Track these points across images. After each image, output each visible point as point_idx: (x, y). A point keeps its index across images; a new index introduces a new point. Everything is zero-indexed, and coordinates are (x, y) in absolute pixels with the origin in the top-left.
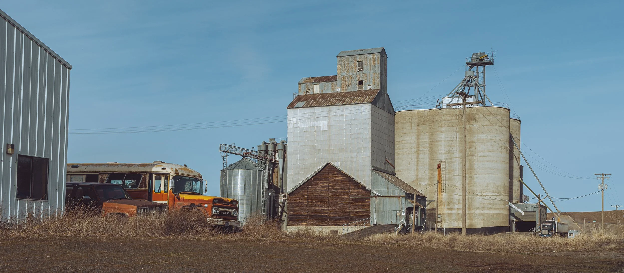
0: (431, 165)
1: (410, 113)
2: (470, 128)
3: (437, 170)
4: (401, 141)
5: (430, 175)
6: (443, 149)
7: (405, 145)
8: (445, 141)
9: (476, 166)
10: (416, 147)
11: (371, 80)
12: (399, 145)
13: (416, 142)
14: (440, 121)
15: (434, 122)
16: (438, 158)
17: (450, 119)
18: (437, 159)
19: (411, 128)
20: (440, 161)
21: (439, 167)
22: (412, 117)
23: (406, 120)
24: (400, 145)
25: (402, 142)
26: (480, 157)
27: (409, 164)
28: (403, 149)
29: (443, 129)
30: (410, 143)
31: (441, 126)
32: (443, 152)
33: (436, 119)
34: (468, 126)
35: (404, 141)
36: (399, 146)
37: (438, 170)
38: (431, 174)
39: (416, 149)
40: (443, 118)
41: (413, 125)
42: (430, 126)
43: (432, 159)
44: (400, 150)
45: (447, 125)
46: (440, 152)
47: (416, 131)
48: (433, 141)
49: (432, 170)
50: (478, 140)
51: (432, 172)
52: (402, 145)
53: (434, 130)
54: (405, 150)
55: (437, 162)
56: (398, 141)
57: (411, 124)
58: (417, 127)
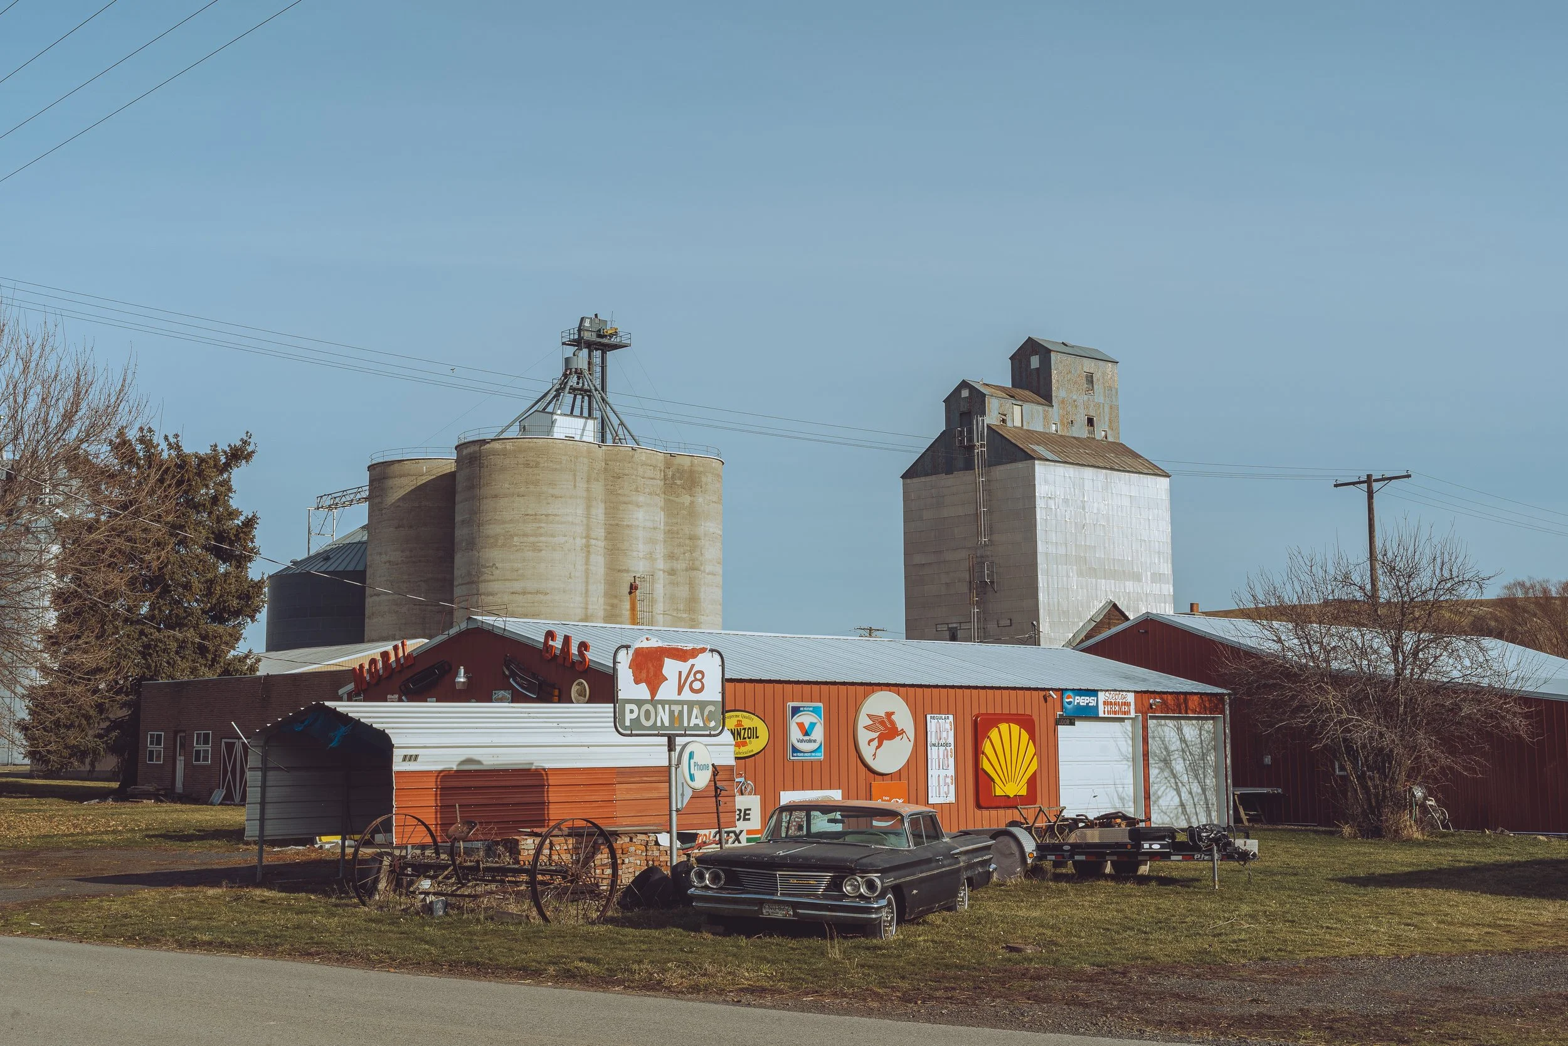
0: (611, 584)
1: (571, 446)
2: (692, 503)
3: (629, 598)
4: (547, 515)
5: (609, 608)
6: (641, 546)
7: (559, 526)
8: (644, 528)
9: (702, 595)
10: (584, 535)
11: (1107, 419)
12: (538, 525)
13: (585, 522)
14: (634, 477)
15: (619, 478)
16: (630, 569)
17: (652, 476)
18: (627, 571)
19: (575, 486)
20: (634, 577)
21: (633, 588)
22: (576, 457)
23: (561, 463)
24: (543, 525)
25: (551, 518)
26: (708, 574)
27: (570, 577)
28: (553, 536)
29: (641, 499)
30: (572, 523)
31: (637, 490)
32: (641, 555)
33: (626, 472)
34: (686, 499)
35: (556, 515)
36: (541, 527)
37: (631, 599)
38: (613, 606)
39: (584, 541)
40: (641, 470)
41: (578, 479)
42: (609, 487)
43: (614, 568)
44: (542, 539)
45: (647, 490)
46: (635, 554)
47: (585, 494)
48: (617, 525)
49: (616, 597)
50: (705, 535)
51: (615, 601)
52: (551, 525)
53: (622, 499)
54: (562, 539)
55: (628, 579)
56: (536, 515)
57: (575, 475)
58: (586, 486)
